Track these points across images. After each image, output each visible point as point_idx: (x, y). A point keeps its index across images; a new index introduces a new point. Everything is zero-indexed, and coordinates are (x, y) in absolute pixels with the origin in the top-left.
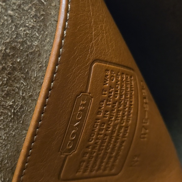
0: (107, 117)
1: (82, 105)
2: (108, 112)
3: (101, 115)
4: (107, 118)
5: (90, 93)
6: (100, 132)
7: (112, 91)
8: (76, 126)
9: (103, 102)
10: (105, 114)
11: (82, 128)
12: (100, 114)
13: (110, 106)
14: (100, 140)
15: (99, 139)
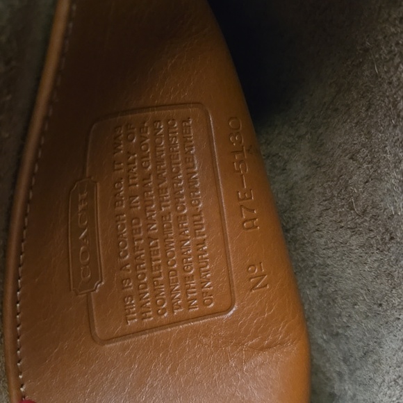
0: (138, 206)
1: (81, 200)
2: (137, 196)
3: (124, 206)
4: (139, 208)
5: (90, 177)
6: (137, 236)
7: (135, 159)
8: (83, 239)
9: (119, 182)
10: (130, 202)
11: (97, 238)
12: (122, 205)
13: (137, 186)
14: (142, 250)
15: (140, 248)
